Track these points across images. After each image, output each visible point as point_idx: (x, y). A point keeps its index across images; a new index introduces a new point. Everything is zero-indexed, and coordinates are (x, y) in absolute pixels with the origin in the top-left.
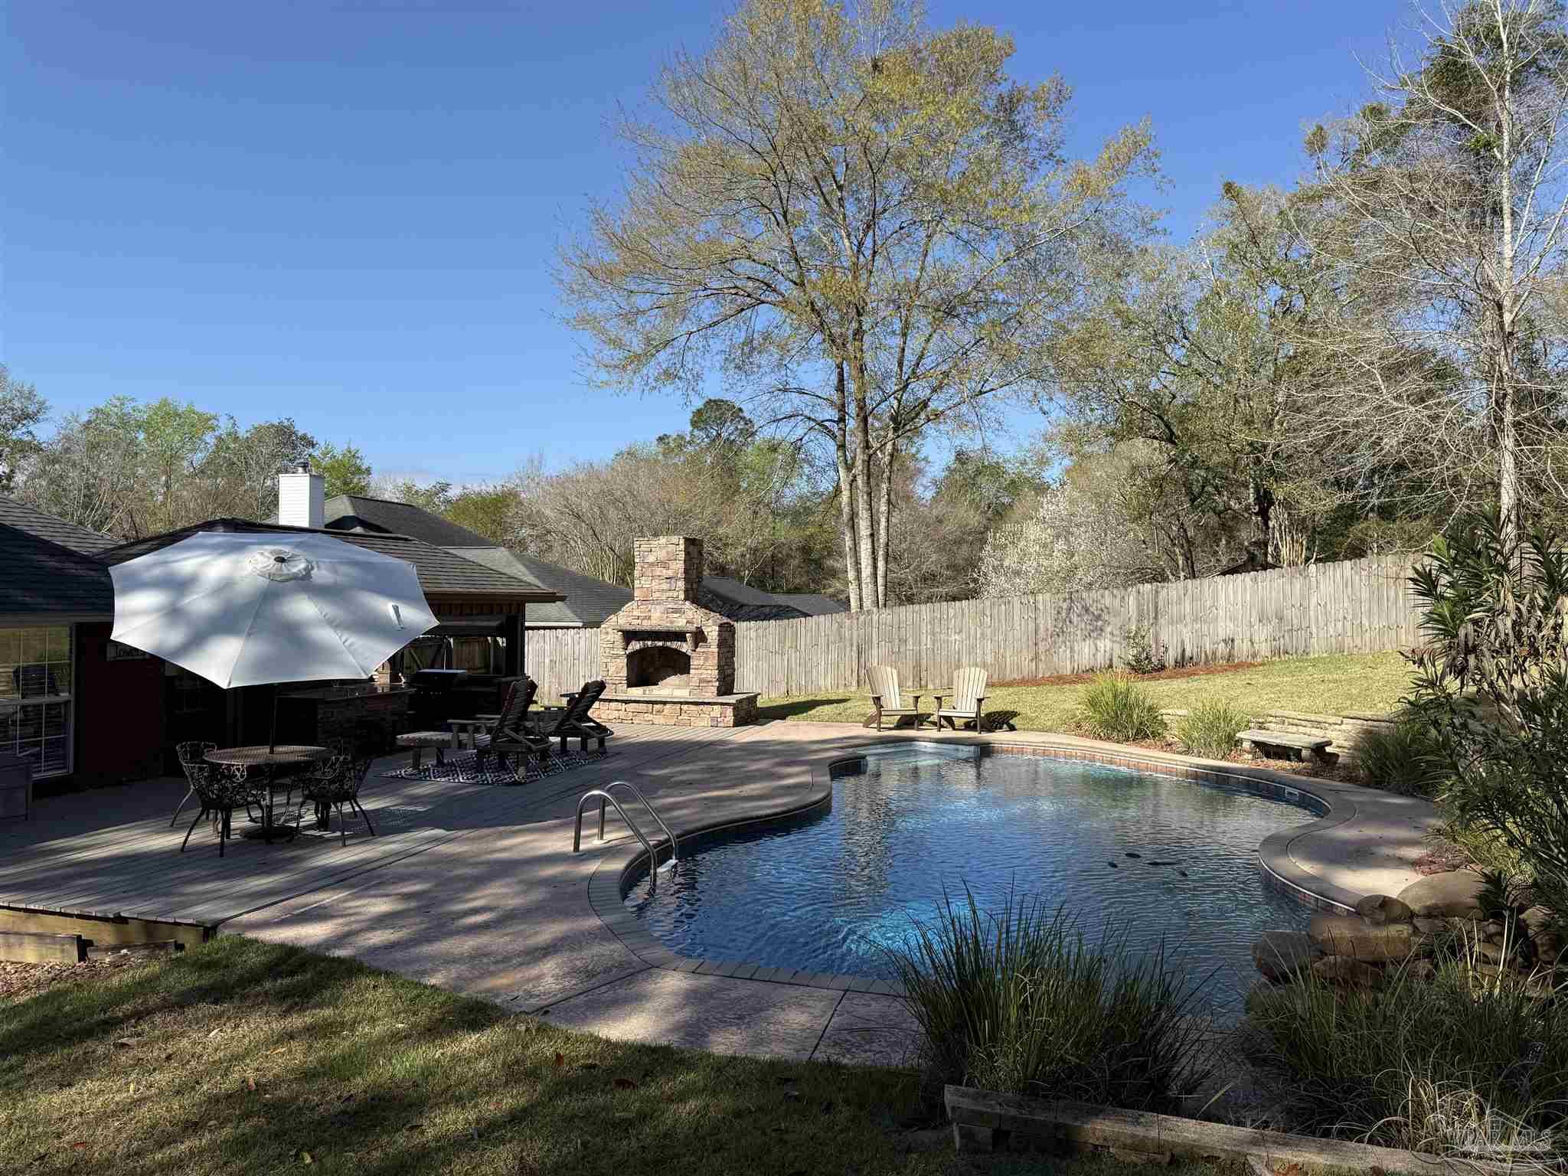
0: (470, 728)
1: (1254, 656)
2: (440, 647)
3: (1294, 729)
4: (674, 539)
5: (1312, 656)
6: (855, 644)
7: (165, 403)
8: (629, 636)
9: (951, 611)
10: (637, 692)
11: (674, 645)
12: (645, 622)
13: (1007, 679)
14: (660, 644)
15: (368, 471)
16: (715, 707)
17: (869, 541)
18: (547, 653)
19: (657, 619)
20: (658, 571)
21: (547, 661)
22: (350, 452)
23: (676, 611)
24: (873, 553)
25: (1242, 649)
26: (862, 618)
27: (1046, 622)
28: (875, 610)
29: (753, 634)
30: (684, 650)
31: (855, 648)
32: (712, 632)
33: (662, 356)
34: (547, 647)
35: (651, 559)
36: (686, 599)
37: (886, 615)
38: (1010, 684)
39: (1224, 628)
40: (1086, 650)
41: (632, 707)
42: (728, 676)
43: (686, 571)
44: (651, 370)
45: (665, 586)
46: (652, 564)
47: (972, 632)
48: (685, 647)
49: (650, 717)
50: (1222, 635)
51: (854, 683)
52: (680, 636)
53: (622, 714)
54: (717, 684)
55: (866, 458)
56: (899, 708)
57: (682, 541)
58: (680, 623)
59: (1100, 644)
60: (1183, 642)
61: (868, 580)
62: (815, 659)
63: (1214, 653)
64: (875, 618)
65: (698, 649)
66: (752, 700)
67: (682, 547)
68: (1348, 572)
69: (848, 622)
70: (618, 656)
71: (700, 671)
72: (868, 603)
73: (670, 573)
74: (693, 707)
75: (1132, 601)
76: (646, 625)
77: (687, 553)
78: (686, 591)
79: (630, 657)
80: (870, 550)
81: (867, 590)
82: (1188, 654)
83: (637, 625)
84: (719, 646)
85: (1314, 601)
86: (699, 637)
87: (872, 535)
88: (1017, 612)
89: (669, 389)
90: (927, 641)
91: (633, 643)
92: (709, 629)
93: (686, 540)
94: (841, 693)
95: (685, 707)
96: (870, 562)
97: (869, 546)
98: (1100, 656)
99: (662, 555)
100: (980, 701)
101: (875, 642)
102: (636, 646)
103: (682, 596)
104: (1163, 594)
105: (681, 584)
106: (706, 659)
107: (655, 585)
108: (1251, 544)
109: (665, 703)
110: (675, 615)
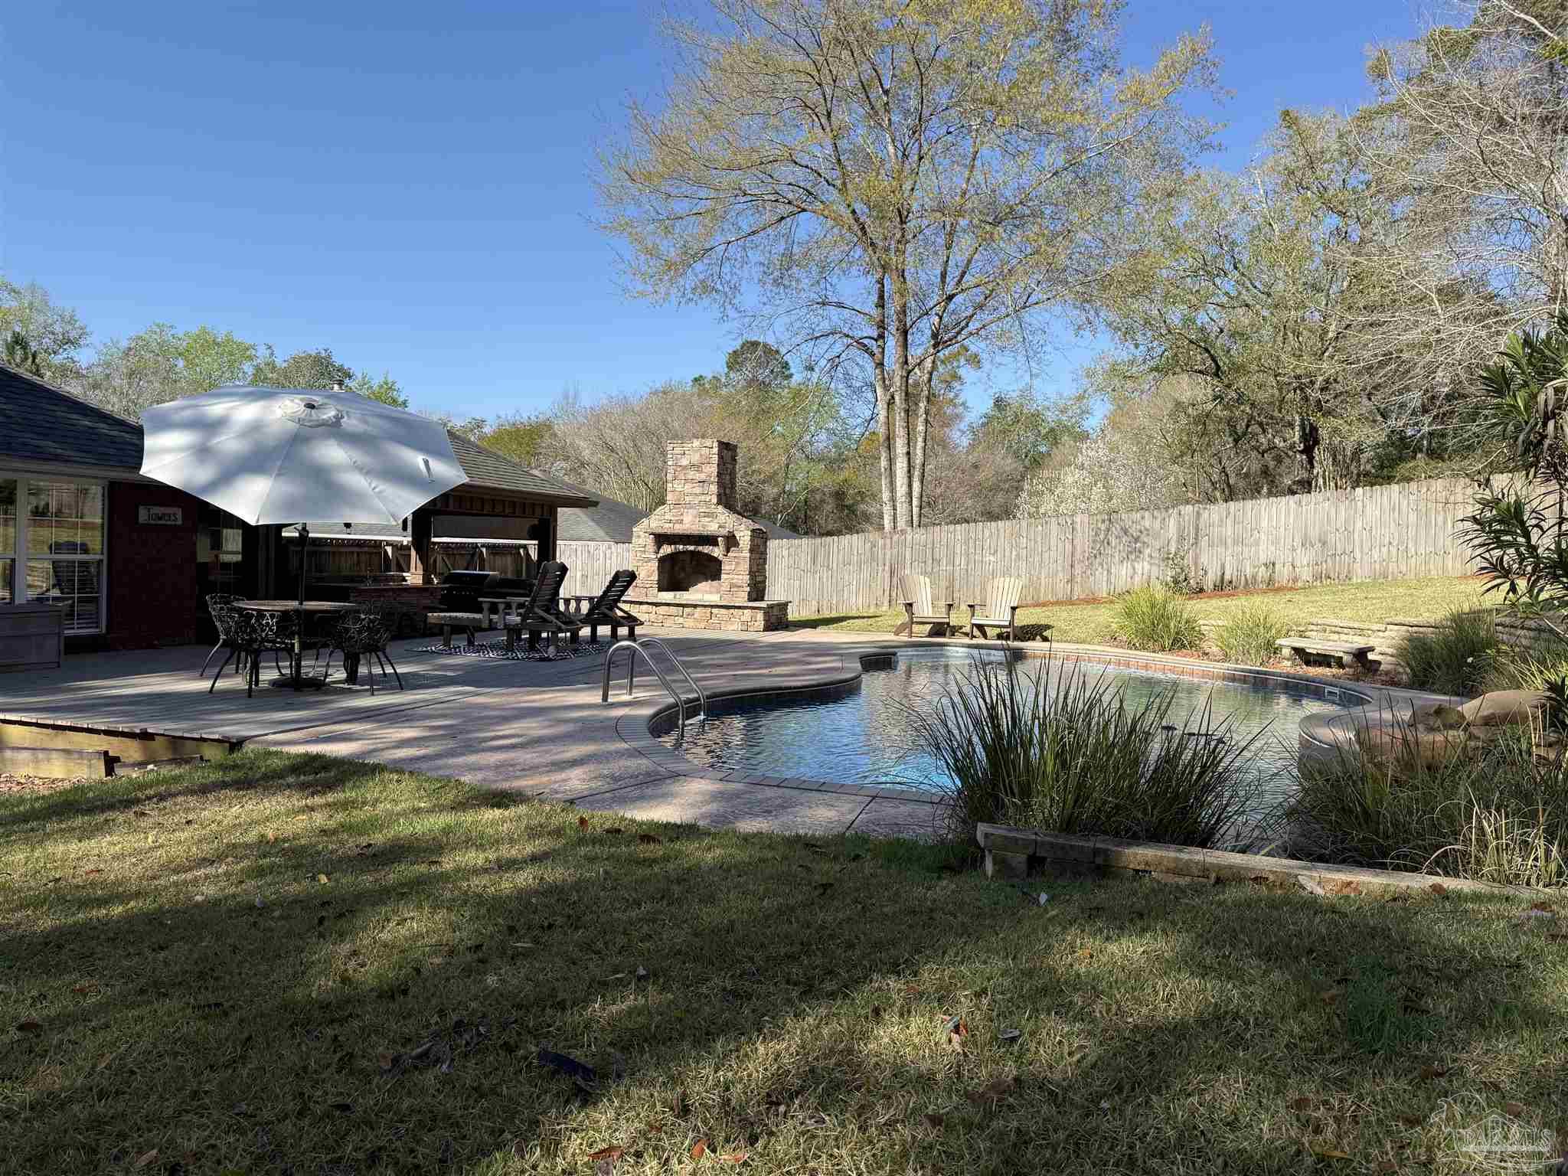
0: (501, 607)
1: (1295, 580)
2: (473, 555)
3: (1335, 637)
4: (708, 443)
5: (1354, 580)
6: (888, 564)
7: (204, 331)
8: (661, 539)
9: (987, 533)
10: (668, 596)
11: (706, 549)
12: (677, 526)
13: (1042, 600)
14: (691, 548)
15: (404, 404)
16: (746, 611)
17: (905, 460)
18: (579, 567)
19: (689, 524)
20: (691, 474)
21: (579, 574)
22: (387, 384)
23: (707, 515)
24: (909, 471)
25: (1283, 574)
26: (895, 537)
27: (1083, 544)
28: (909, 529)
29: (785, 553)
30: (716, 555)
31: (887, 568)
32: (744, 537)
33: (699, 266)
34: (579, 563)
35: (685, 462)
36: (719, 503)
37: (920, 536)
38: (1044, 605)
39: (1265, 552)
40: (1124, 572)
41: (662, 610)
42: (760, 582)
43: (719, 475)
44: (690, 280)
45: (698, 490)
46: (684, 468)
47: (1007, 554)
48: (717, 552)
49: (681, 620)
50: (1263, 558)
51: (886, 603)
52: (711, 540)
53: (653, 617)
54: (748, 589)
55: (905, 374)
56: (931, 615)
57: (716, 444)
58: (712, 527)
59: (1138, 566)
60: (1223, 567)
61: (903, 499)
62: (846, 577)
63: (1254, 577)
64: (909, 538)
65: (730, 554)
66: (783, 606)
67: (715, 450)
68: (1395, 495)
69: (881, 542)
70: (649, 560)
71: (730, 576)
72: (901, 523)
73: (703, 477)
74: (723, 611)
75: (1172, 524)
76: (679, 529)
77: (721, 457)
78: (719, 496)
79: (662, 561)
80: (906, 469)
81: (902, 509)
82: (1227, 577)
83: (668, 528)
84: (751, 551)
85: (1359, 525)
86: (731, 541)
87: (908, 453)
88: (1054, 533)
89: (706, 302)
90: (960, 561)
91: (665, 546)
92: (742, 534)
93: (721, 443)
94: (872, 611)
95: (715, 611)
96: (906, 481)
97: (905, 465)
98: (1137, 579)
99: (696, 458)
100: (1014, 609)
101: (908, 563)
102: (667, 549)
103: (715, 500)
104: (1205, 515)
105: (714, 488)
106: (738, 564)
107: (688, 488)
108: (1294, 483)
109: (695, 606)
110: (707, 519)
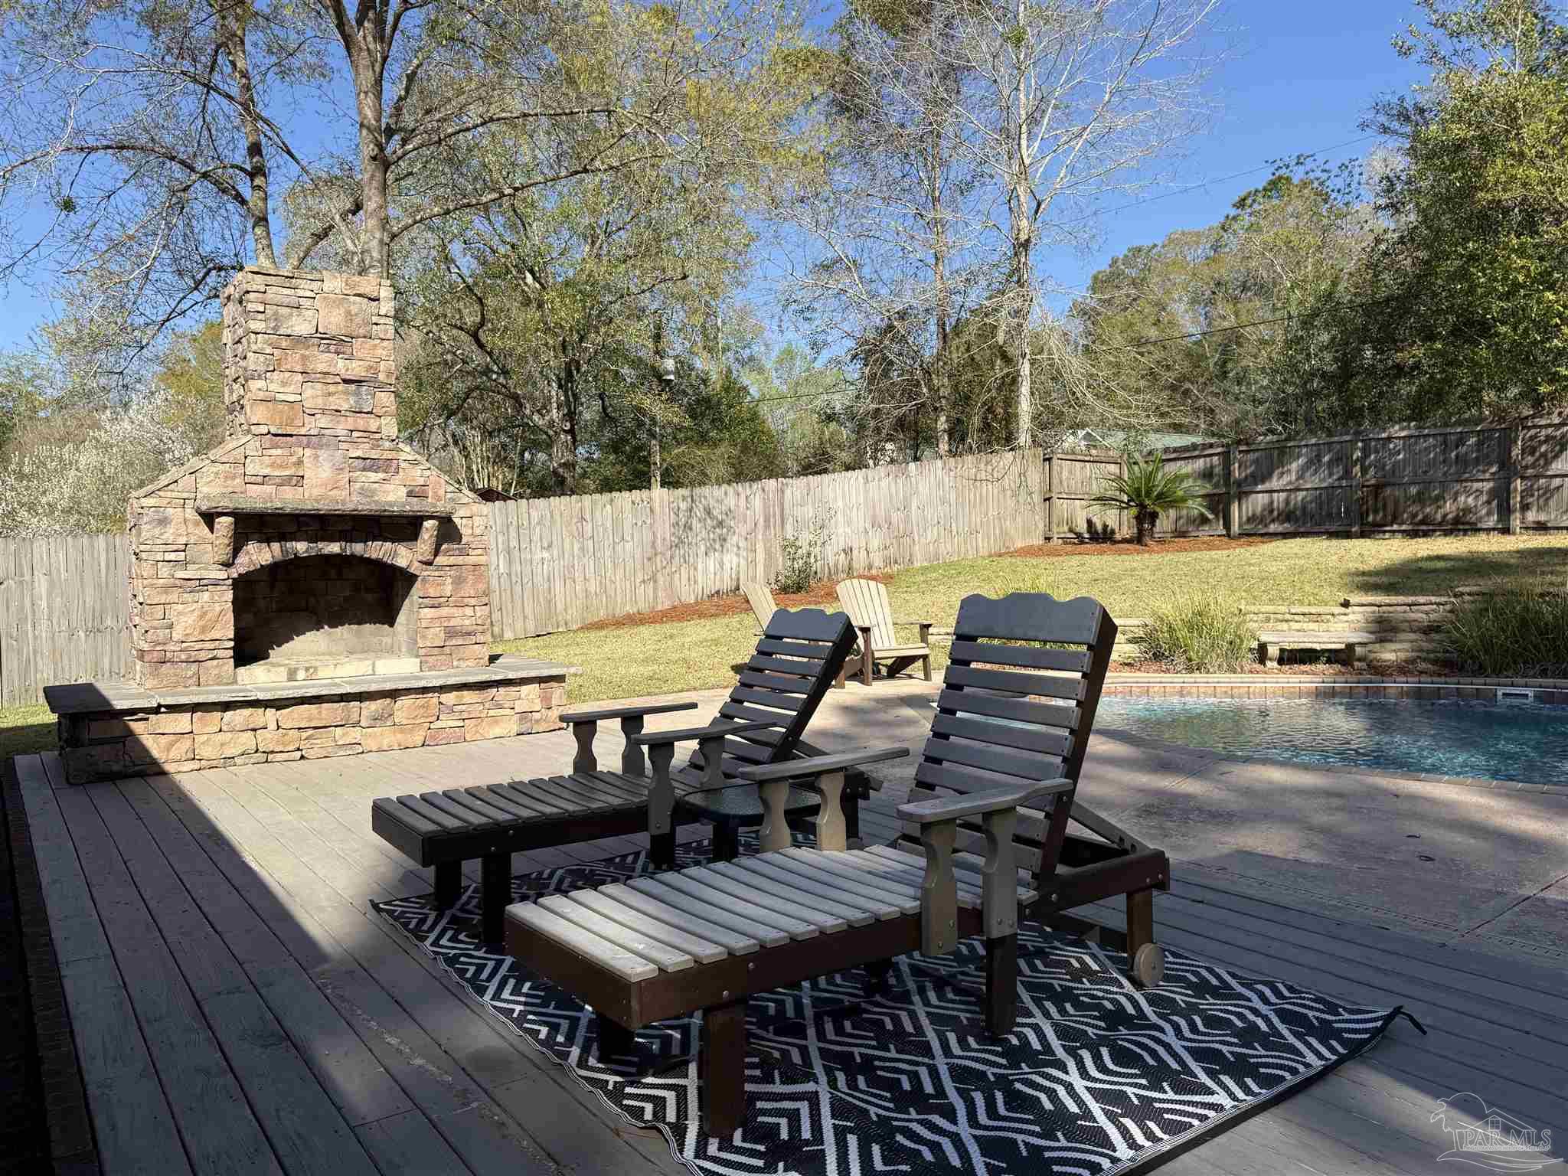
1: (870, 567)
4: (364, 284)
8: (242, 526)
9: (534, 514)
11: (378, 550)
12: (287, 492)
14: (334, 548)
16: (525, 689)
19: (322, 483)
20: (322, 361)
23: (370, 464)
25: (860, 560)
27: (664, 530)
30: (404, 563)
35: (301, 326)
36: (402, 438)
39: (843, 536)
40: (711, 568)
45: (344, 401)
46: (300, 341)
49: (355, 734)
50: (841, 544)
53: (267, 739)
54: (487, 637)
57: (386, 292)
58: (392, 496)
59: (727, 558)
63: (836, 565)
65: (440, 560)
67: (387, 306)
68: (939, 472)
70: (202, 584)
71: (441, 611)
73: (356, 368)
74: (468, 696)
76: (289, 499)
83: (260, 498)
86: (443, 529)
91: (252, 547)
95: (449, 698)
99: (332, 320)
102: (259, 555)
103: (391, 430)
105: (388, 400)
106: (457, 582)
107: (313, 395)
109: (394, 694)
110: (373, 476)
